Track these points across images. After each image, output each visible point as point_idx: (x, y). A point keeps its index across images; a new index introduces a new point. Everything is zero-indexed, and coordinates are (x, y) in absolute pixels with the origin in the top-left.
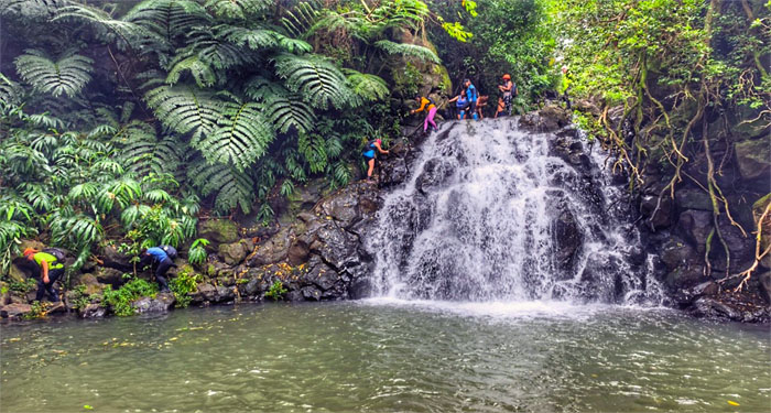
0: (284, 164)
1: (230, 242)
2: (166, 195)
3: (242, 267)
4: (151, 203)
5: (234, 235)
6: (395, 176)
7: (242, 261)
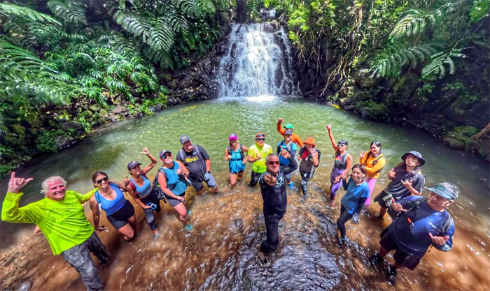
0: (180, 46)
1: (170, 81)
2: (142, 66)
3: (178, 90)
4: (138, 70)
5: (171, 79)
6: (222, 50)
7: (177, 88)
